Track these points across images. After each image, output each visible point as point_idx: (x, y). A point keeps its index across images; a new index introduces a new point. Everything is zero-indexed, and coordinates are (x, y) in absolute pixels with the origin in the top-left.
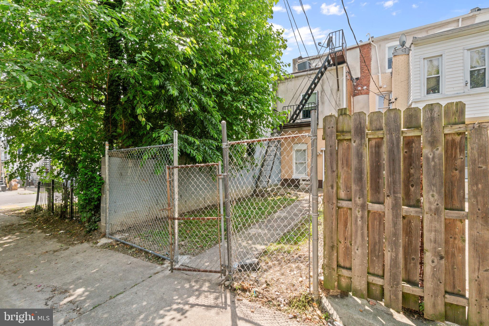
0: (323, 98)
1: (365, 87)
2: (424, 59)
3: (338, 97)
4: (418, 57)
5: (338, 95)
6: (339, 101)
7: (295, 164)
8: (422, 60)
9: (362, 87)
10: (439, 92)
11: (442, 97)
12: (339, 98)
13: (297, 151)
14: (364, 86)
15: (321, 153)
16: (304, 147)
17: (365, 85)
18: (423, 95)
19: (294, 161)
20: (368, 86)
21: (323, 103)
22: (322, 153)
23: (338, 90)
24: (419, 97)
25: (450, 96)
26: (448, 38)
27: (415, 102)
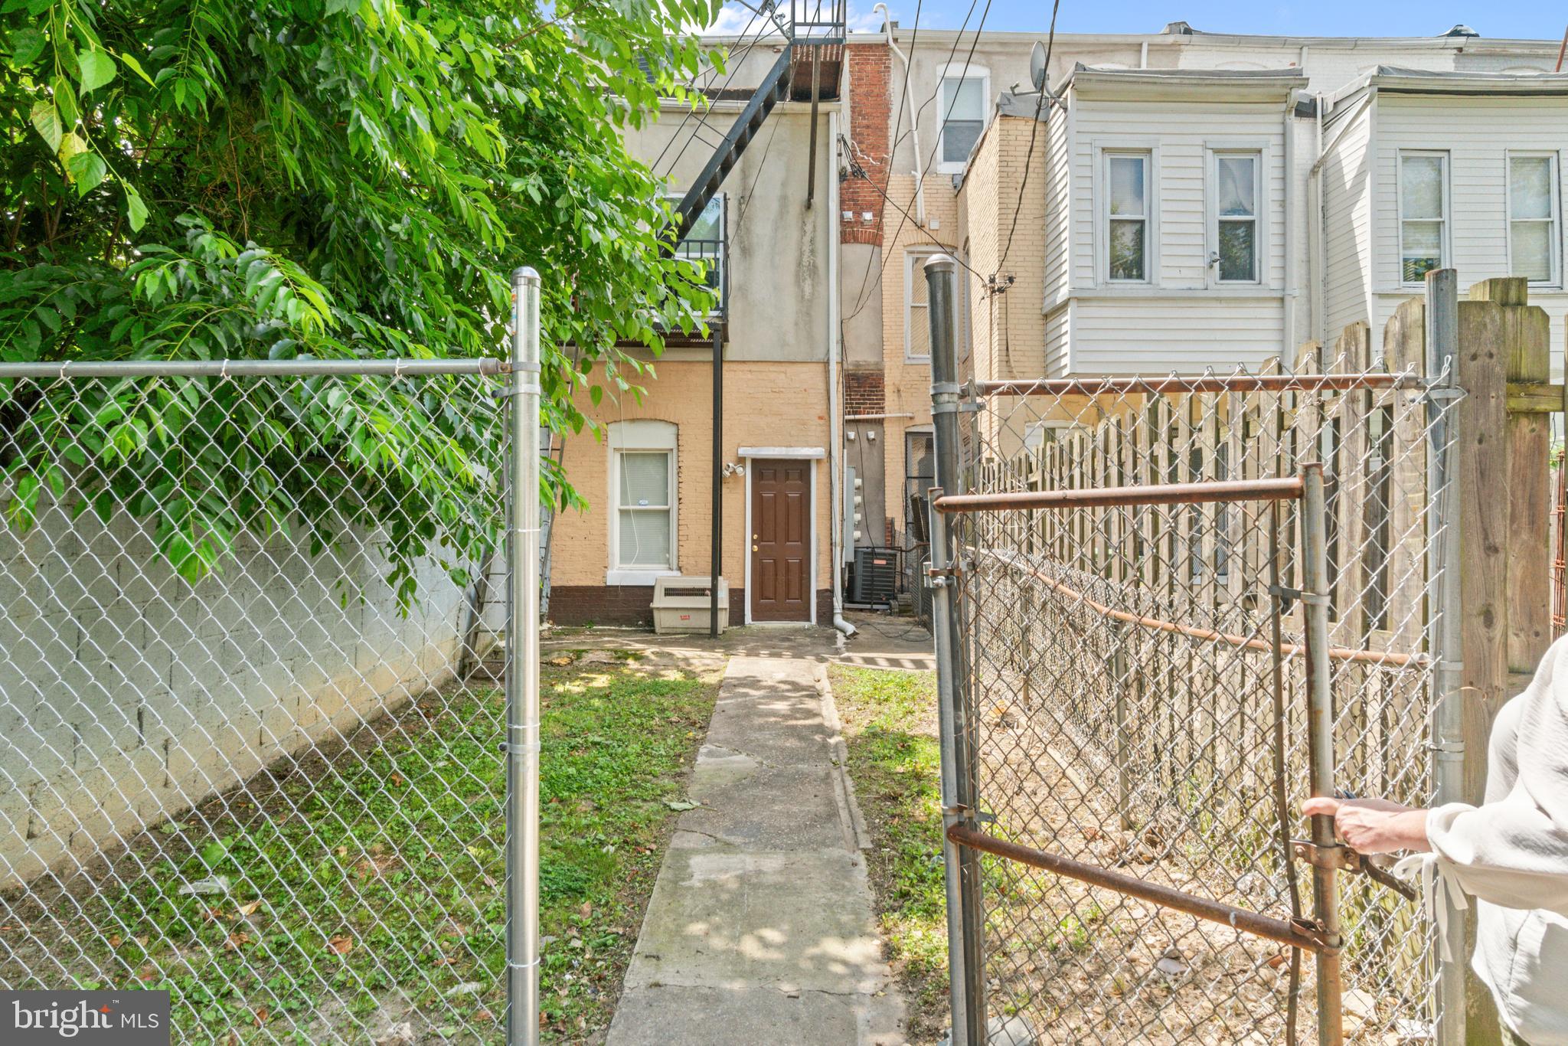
0: (748, 231)
1: (868, 216)
2: (1103, 149)
3: (807, 239)
4: (1087, 138)
5: (809, 228)
6: (812, 251)
7: (616, 517)
8: (1099, 151)
9: (858, 214)
10: (1141, 276)
11: (1150, 294)
12: (812, 241)
13: (629, 456)
14: (863, 209)
15: (740, 470)
16: (658, 438)
17: (870, 207)
18: (1100, 280)
19: (615, 503)
20: (879, 214)
21: (746, 252)
22: (744, 468)
23: (809, 206)
24: (1090, 284)
25: (1170, 294)
26: (1165, 98)
27: (1079, 299)
